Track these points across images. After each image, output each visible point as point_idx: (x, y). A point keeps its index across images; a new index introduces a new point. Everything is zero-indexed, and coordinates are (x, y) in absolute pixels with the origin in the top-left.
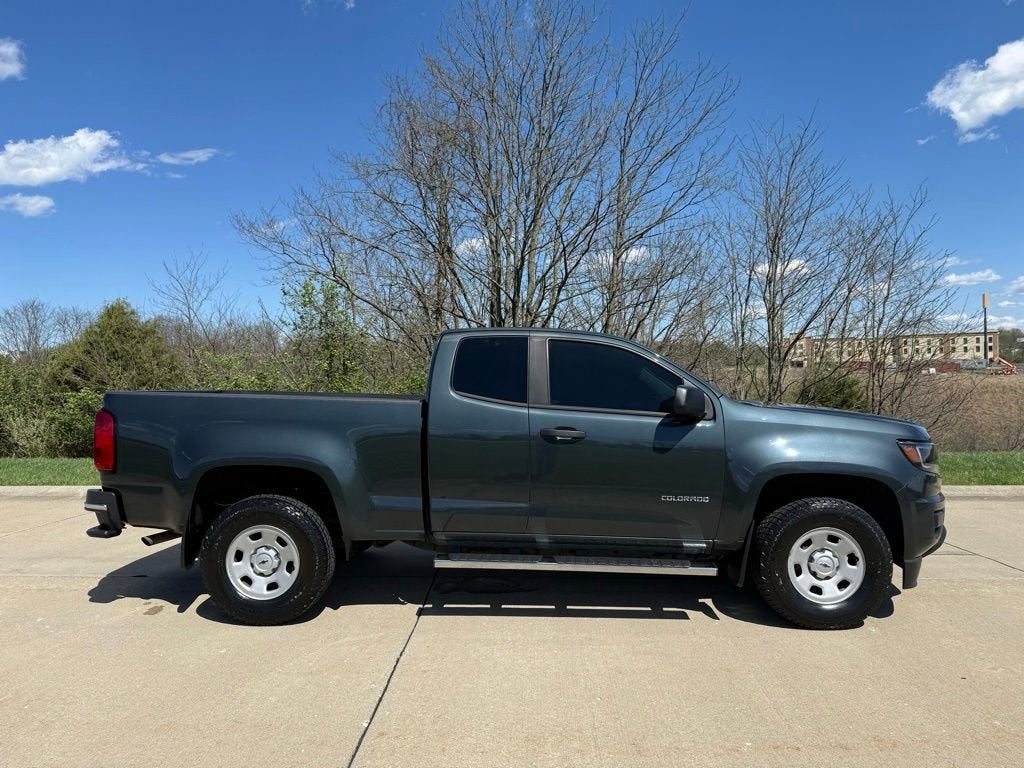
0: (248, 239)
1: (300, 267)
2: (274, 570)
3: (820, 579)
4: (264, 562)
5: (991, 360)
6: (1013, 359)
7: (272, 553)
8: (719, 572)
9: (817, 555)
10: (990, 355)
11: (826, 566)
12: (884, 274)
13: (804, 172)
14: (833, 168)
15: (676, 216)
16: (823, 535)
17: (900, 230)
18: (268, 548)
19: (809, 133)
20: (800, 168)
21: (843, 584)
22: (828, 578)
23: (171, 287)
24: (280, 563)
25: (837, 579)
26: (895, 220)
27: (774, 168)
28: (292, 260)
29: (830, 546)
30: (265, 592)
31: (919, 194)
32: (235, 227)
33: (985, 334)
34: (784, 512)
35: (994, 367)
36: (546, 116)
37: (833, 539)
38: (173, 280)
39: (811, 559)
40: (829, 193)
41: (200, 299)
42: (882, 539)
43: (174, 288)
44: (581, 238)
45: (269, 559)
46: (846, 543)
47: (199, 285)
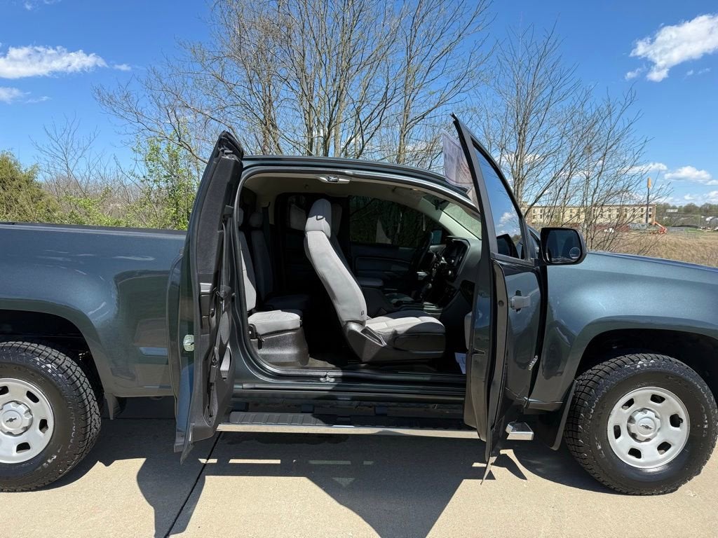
0: (108, 110)
1: (152, 133)
2: (26, 429)
3: (640, 441)
4: (11, 420)
5: (651, 224)
6: (664, 224)
7: (22, 409)
8: (535, 436)
9: (638, 416)
10: (650, 220)
11: (647, 427)
12: (600, 154)
13: (546, 72)
14: (569, 70)
15: (449, 102)
16: (645, 395)
17: (613, 122)
18: (18, 403)
19: (552, 41)
20: (543, 70)
21: (664, 447)
22: (648, 440)
23: (51, 148)
24: (32, 421)
25: (657, 440)
26: (610, 113)
27: (524, 69)
28: (144, 127)
29: (654, 407)
30: (15, 453)
31: (630, 93)
32: (96, 99)
33: (647, 205)
34: (606, 369)
35: (652, 229)
36: (348, 15)
37: (656, 399)
38: (53, 141)
39: (631, 420)
40: (564, 89)
41: (76, 157)
42: (710, 400)
43: (54, 148)
44: (375, 114)
45: (18, 416)
46: (670, 403)
47: (75, 146)
